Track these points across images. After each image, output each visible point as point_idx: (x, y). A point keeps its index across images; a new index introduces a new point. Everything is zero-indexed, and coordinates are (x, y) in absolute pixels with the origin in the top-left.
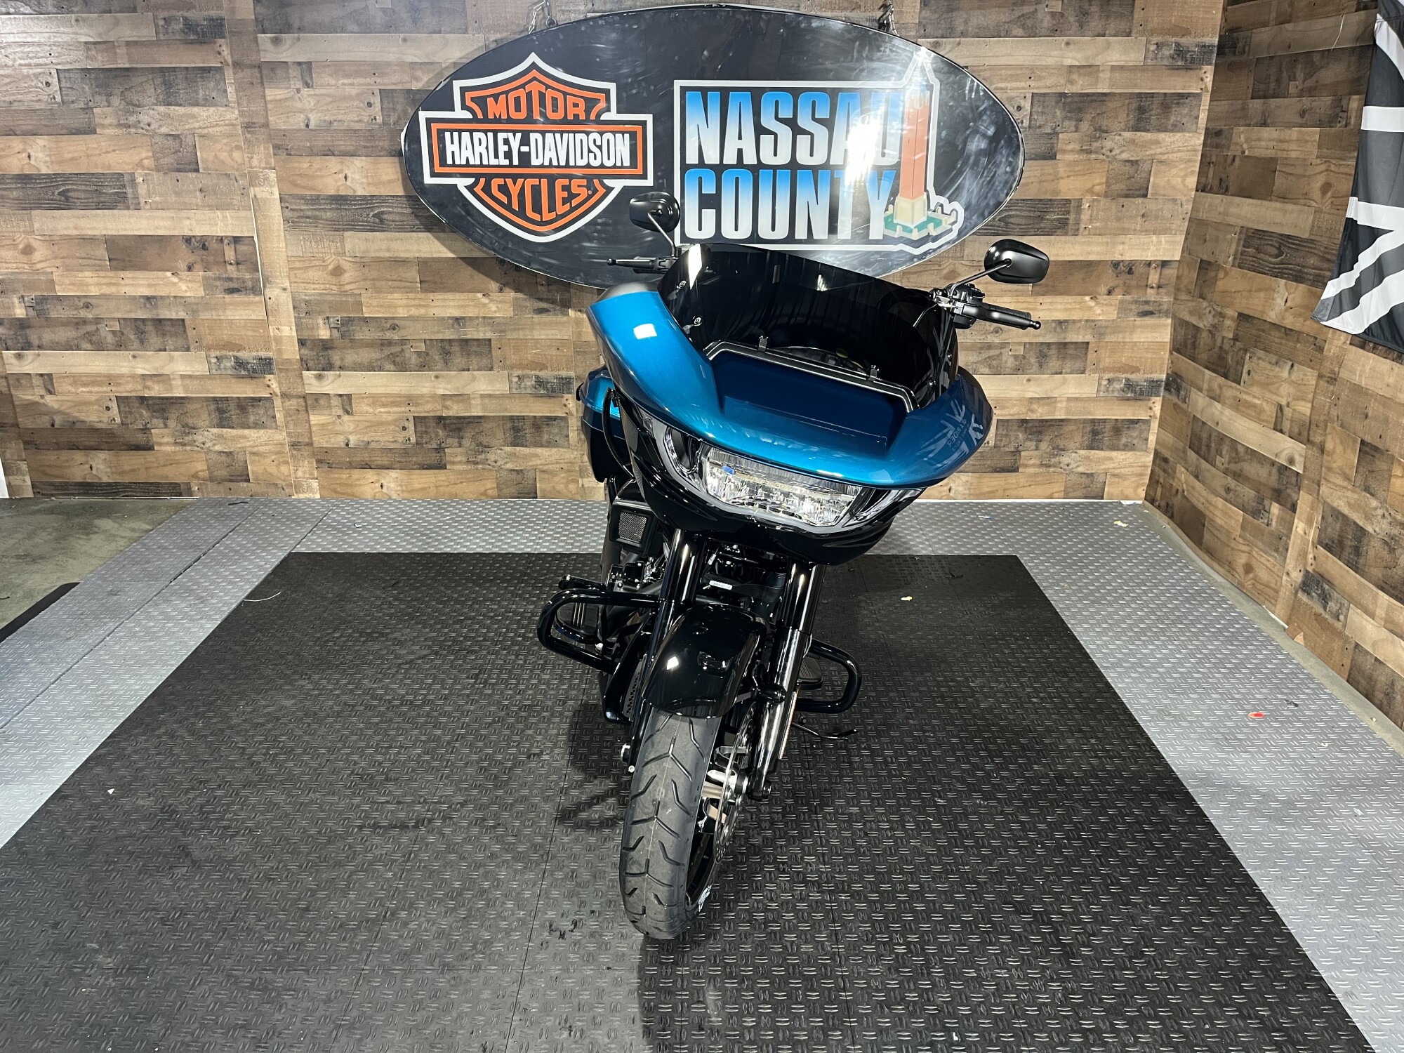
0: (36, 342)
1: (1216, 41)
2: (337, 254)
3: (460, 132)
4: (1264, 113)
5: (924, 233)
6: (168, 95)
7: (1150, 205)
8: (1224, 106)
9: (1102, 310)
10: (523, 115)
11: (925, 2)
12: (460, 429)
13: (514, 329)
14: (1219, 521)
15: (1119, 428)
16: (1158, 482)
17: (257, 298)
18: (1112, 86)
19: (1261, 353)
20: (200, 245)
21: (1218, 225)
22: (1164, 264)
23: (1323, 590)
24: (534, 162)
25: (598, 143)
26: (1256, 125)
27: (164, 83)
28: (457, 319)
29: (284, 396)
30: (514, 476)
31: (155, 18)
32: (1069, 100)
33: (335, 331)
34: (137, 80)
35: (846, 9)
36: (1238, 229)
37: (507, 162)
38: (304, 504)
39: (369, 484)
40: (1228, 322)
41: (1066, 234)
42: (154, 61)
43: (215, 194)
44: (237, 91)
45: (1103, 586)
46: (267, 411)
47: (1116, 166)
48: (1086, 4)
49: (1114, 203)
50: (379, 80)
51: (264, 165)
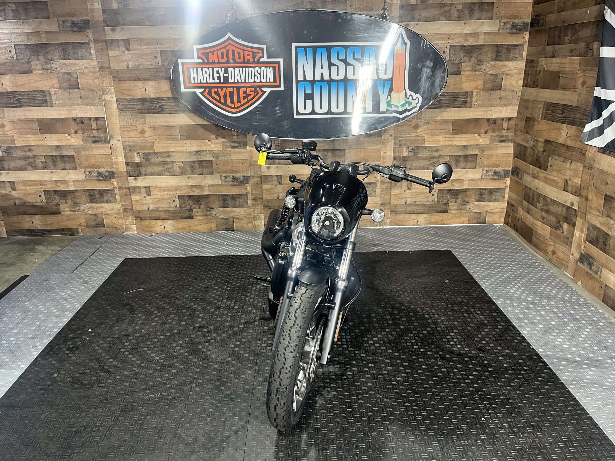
0: (7, 167)
1: (530, 21)
2: (142, 124)
3: (197, 68)
4: (553, 52)
5: (404, 108)
6: (65, 55)
7: (502, 93)
8: (534, 49)
9: (483, 140)
10: (225, 60)
11: (402, 7)
12: (199, 201)
13: (222, 156)
14: (539, 232)
15: (491, 192)
16: (510, 216)
17: (107, 145)
18: (485, 41)
19: (557, 157)
20: (80, 122)
21: (534, 101)
22: (510, 119)
23: (589, 261)
24: (230, 81)
25: (259, 72)
26: (550, 57)
27: (63, 49)
28: (197, 152)
29: (120, 188)
30: (224, 221)
31: (58, 21)
32: (466, 48)
33: (143, 160)
34: (50, 49)
35: (367, 10)
36: (543, 103)
37: (218, 81)
38: (130, 236)
39: (159, 226)
40: (540, 144)
41: (466, 107)
42: (58, 40)
43: (87, 98)
44: (96, 53)
45: (490, 262)
46: (112, 194)
47: (487, 77)
48: (472, 6)
49: (487, 93)
50: (159, 46)
51: (108, 85)
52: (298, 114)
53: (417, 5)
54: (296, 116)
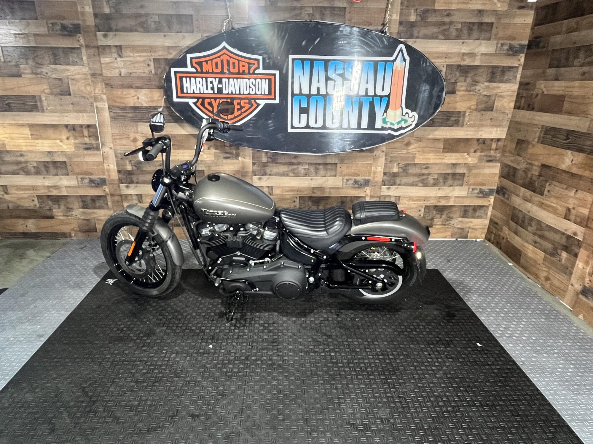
1: (526, 42)
2: (134, 132)
3: (190, 77)
4: (556, 74)
5: (399, 126)
6: (55, 60)
7: (493, 114)
8: (530, 72)
9: (471, 159)
10: (219, 70)
11: (401, 23)
13: (214, 166)
14: (530, 255)
15: (475, 209)
16: (492, 232)
17: (98, 152)
18: (481, 62)
19: (556, 183)
20: (72, 128)
21: (528, 124)
22: (499, 140)
24: (224, 92)
25: (254, 84)
26: (551, 80)
27: (53, 54)
29: (112, 195)
31: (47, 23)
32: (462, 68)
33: (135, 168)
34: (39, 53)
35: (365, 25)
36: (540, 127)
37: (212, 92)
40: (535, 168)
41: (458, 126)
42: (48, 44)
43: (78, 105)
44: (88, 58)
46: (104, 202)
47: (481, 97)
48: (471, 26)
49: (479, 114)
50: (153, 54)
51: (100, 92)
52: (293, 127)
53: (416, 22)
54: (290, 130)
